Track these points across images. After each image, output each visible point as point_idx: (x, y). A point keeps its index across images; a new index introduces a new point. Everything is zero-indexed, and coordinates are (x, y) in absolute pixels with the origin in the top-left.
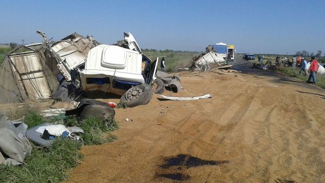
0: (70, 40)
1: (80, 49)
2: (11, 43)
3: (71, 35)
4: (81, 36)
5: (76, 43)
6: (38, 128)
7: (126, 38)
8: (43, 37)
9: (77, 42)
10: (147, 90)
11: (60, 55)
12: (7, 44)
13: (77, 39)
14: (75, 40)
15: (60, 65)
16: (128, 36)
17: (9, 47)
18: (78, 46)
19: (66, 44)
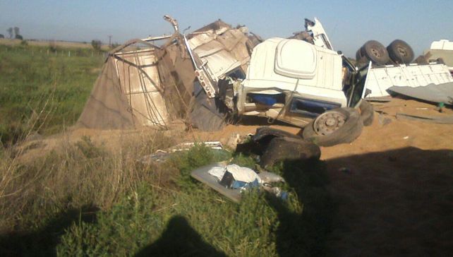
0: (211, 31)
1: (227, 47)
2: (93, 41)
3: (213, 24)
4: (229, 26)
5: (220, 38)
6: (210, 169)
7: (309, 28)
8: (174, 25)
9: (221, 35)
10: (354, 118)
11: (200, 55)
12: (85, 43)
13: (223, 30)
14: (219, 32)
15: (200, 71)
16: (313, 24)
17: (90, 46)
18: (223, 41)
19: (205, 37)
